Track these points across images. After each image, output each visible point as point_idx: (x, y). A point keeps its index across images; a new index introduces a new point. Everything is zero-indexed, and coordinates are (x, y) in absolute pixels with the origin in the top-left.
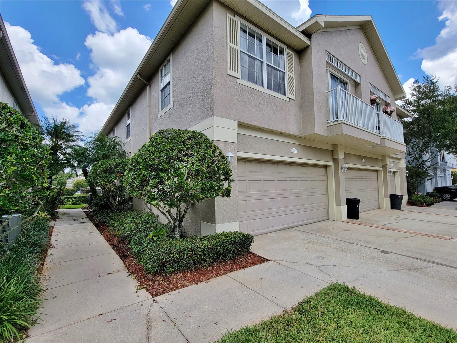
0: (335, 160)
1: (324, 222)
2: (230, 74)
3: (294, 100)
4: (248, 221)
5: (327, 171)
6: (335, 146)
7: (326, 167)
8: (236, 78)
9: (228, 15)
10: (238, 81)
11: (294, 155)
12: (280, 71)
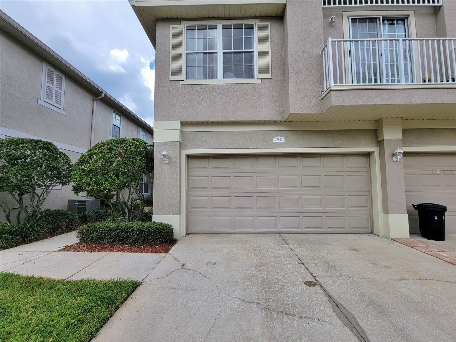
0: (380, 144)
1: (362, 237)
2: (172, 80)
3: (270, 79)
4: (210, 217)
5: (369, 160)
6: (379, 122)
7: (368, 155)
8: (180, 81)
9: (172, 26)
10: (182, 83)
11: (278, 145)
12: (245, 52)
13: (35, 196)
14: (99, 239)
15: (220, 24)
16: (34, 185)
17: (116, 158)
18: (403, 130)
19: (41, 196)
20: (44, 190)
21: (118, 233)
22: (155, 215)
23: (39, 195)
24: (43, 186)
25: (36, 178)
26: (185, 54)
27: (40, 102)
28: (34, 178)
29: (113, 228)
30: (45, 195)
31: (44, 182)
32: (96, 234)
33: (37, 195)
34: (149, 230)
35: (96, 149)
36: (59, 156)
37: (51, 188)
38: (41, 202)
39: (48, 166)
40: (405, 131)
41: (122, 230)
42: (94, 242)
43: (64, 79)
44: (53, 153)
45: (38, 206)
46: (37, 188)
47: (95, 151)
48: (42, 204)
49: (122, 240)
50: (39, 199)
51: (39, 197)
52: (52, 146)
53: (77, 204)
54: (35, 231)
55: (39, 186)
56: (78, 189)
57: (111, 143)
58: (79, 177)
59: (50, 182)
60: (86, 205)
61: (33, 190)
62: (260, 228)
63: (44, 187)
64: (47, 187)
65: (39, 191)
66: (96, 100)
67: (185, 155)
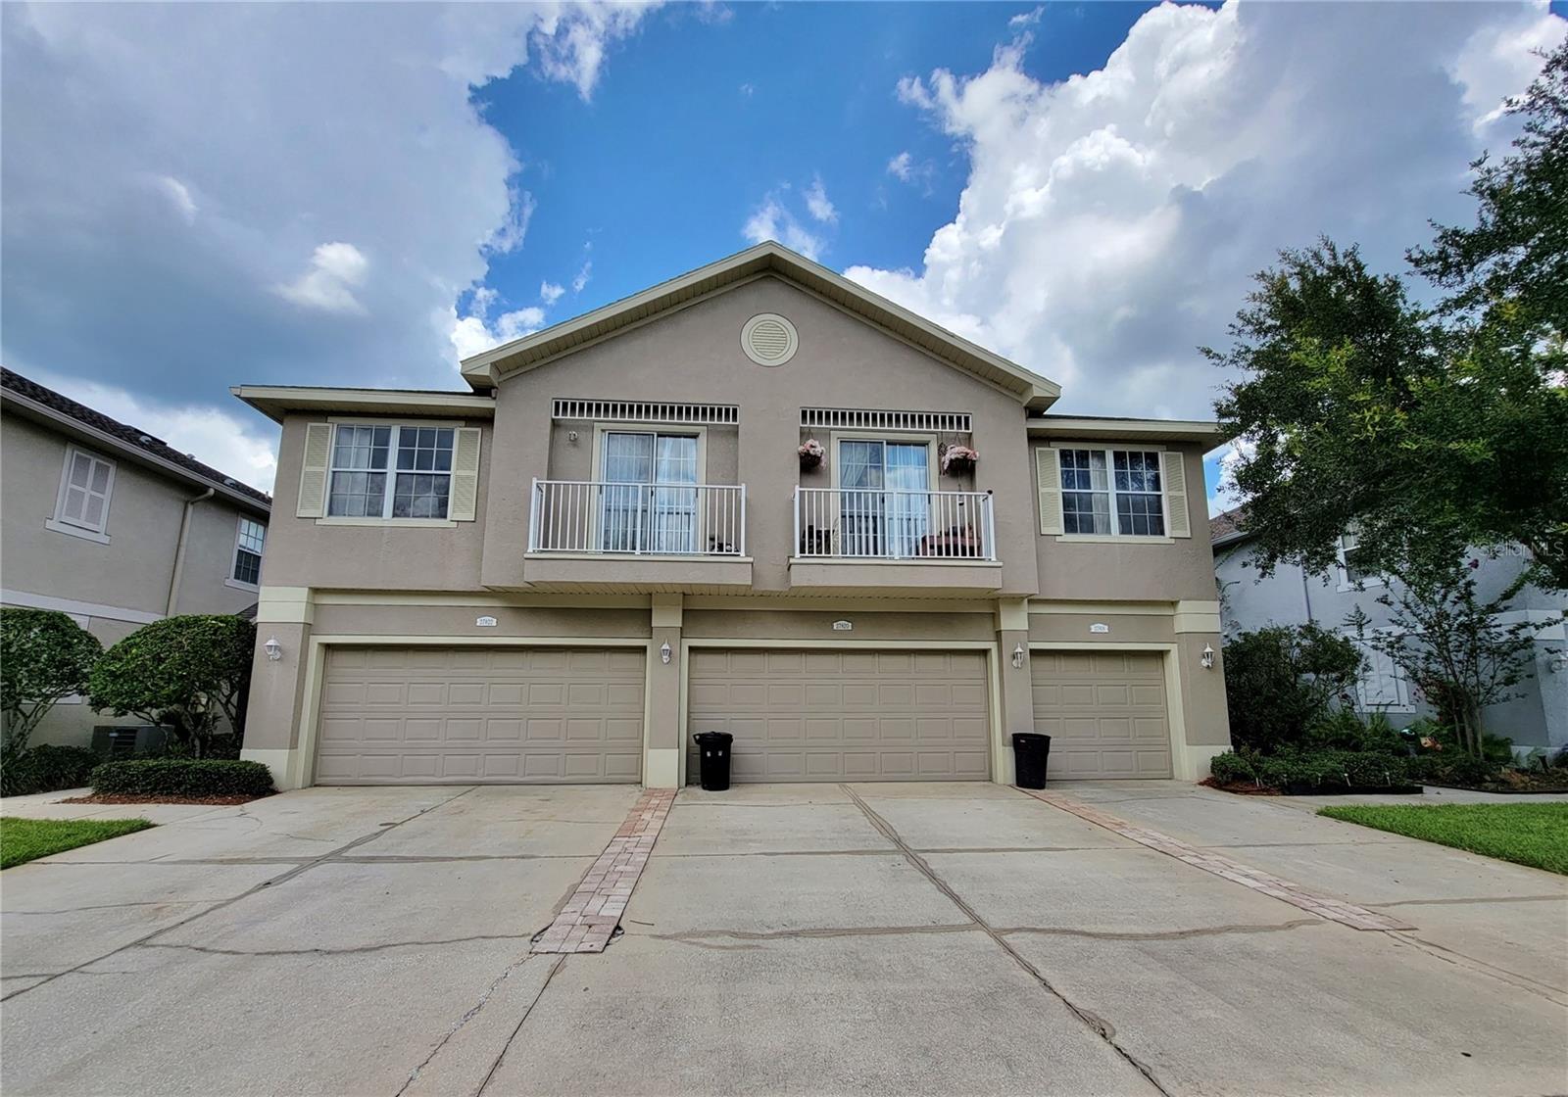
2: (300, 516)
3: (472, 522)
4: (359, 756)
6: (646, 599)
7: (643, 650)
8: (316, 518)
9: (310, 424)
10: (318, 522)
11: (485, 631)
12: (436, 475)
13: (20, 715)
14: (129, 785)
15: (396, 427)
16: (20, 694)
17: (171, 653)
18: (684, 611)
19: (30, 716)
20: (38, 705)
21: (162, 775)
22: (247, 750)
23: (28, 714)
24: (36, 697)
25: (25, 682)
26: (330, 474)
27: (50, 524)
28: (20, 681)
29: (154, 766)
30: (40, 714)
31: (40, 690)
32: (122, 777)
33: (24, 714)
34: (219, 771)
35: (140, 637)
36: (76, 641)
37: (52, 700)
38: (30, 727)
39: (52, 659)
40: (687, 613)
41: (169, 770)
42: (119, 790)
43: (112, 469)
44: (65, 635)
45: (22, 735)
46: (24, 701)
47: (138, 640)
48: (30, 730)
49: (169, 788)
50: (26, 721)
51: (26, 718)
52: (63, 621)
53: (115, 735)
54: (12, 777)
55: (30, 696)
56: (98, 704)
57: (168, 627)
58: (102, 683)
59: (53, 689)
60: (134, 738)
61: (17, 705)
62: (447, 775)
63: (38, 699)
64: (47, 697)
65: (27, 705)
66: (192, 503)
67: (316, 646)
